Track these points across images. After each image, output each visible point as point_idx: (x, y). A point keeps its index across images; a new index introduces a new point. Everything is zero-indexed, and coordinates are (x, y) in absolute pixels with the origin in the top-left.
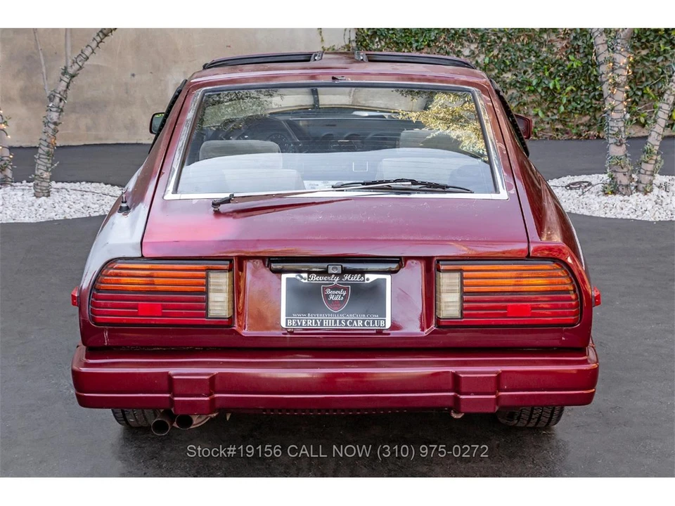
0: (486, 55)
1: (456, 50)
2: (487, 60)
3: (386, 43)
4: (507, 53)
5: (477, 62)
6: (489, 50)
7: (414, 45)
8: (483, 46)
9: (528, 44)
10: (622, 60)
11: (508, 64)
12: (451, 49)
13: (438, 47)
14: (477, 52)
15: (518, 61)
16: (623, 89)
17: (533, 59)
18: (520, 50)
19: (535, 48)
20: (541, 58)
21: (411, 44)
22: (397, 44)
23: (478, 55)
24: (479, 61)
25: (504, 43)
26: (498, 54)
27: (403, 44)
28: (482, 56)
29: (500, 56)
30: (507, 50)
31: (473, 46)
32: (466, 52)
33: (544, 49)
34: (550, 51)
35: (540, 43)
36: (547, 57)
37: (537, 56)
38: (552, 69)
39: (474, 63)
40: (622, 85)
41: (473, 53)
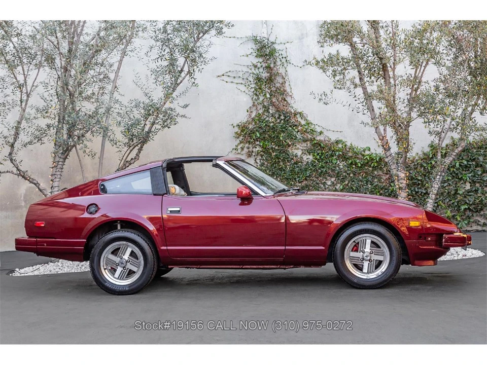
0: (341, 184)
1: (323, 182)
2: (341, 187)
3: (280, 179)
4: (353, 183)
5: (336, 188)
6: (343, 180)
7: (297, 179)
8: (339, 179)
9: (365, 177)
10: (402, 175)
11: (354, 189)
12: (320, 181)
13: (312, 180)
14: (335, 183)
15: (360, 187)
16: (404, 191)
17: (370, 186)
18: (361, 181)
19: (370, 179)
20: (374, 185)
21: (295, 179)
22: (287, 179)
23: (336, 184)
24: (337, 188)
25: (351, 177)
26: (348, 183)
27: (290, 179)
28: (339, 185)
29: (349, 185)
30: (353, 181)
31: (333, 179)
32: (329, 183)
33: (376, 180)
34: (379, 181)
35: (373, 177)
36: (378, 185)
37: (372, 184)
38: (381, 192)
39: (334, 189)
40: (404, 188)
41: (333, 183)
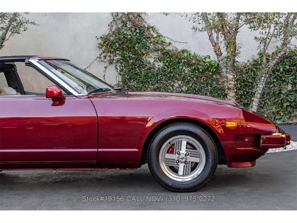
0: (186, 86)
1: (171, 84)
2: (186, 89)
3: (136, 82)
4: (196, 85)
5: (182, 90)
6: (188, 83)
7: (150, 83)
8: (184, 82)
9: (206, 80)
11: (197, 90)
12: (169, 84)
13: (162, 83)
14: (181, 85)
15: (202, 89)
16: (233, 91)
17: (210, 88)
18: (203, 84)
19: (210, 82)
20: (213, 87)
22: (142, 82)
23: (182, 86)
25: (194, 80)
26: (192, 86)
28: (184, 87)
29: (193, 87)
31: (180, 82)
32: (176, 85)
33: (214, 83)
34: (217, 83)
35: (212, 80)
36: (216, 86)
37: (211, 86)
38: (219, 92)
39: (180, 90)
40: (232, 88)
41: (180, 85)
